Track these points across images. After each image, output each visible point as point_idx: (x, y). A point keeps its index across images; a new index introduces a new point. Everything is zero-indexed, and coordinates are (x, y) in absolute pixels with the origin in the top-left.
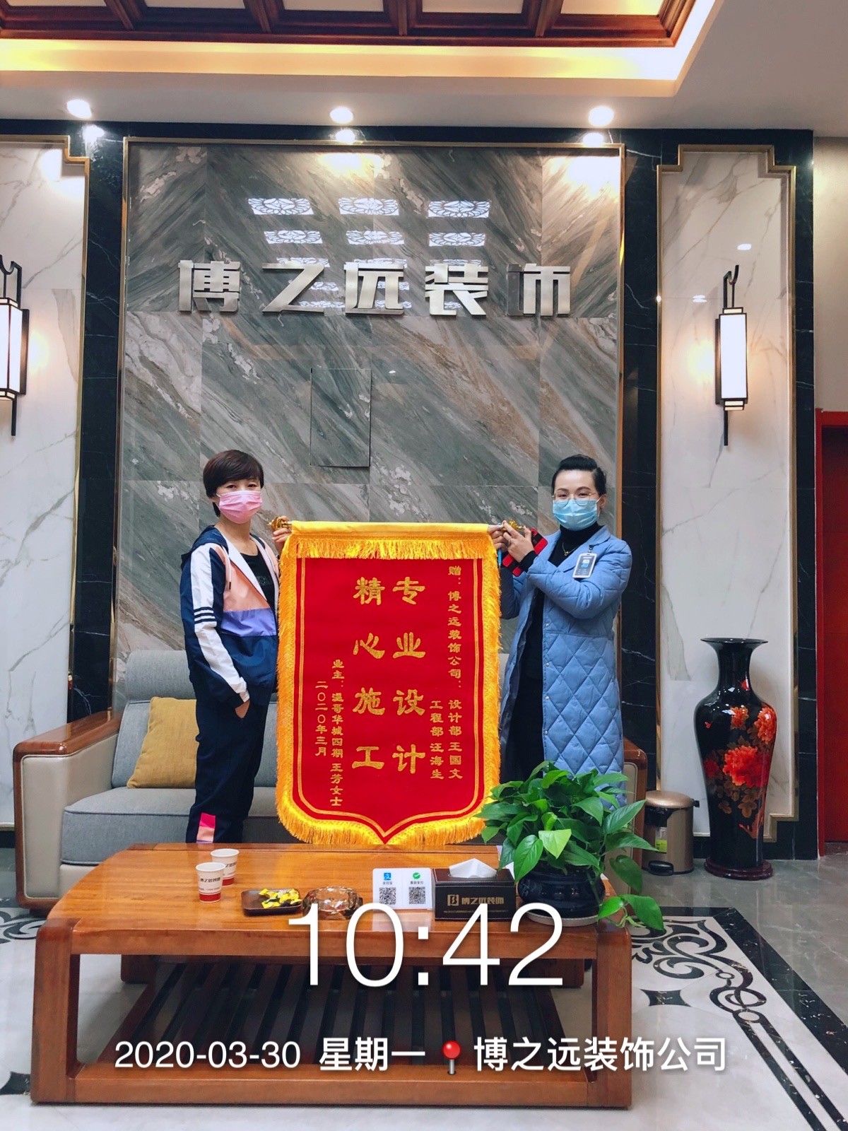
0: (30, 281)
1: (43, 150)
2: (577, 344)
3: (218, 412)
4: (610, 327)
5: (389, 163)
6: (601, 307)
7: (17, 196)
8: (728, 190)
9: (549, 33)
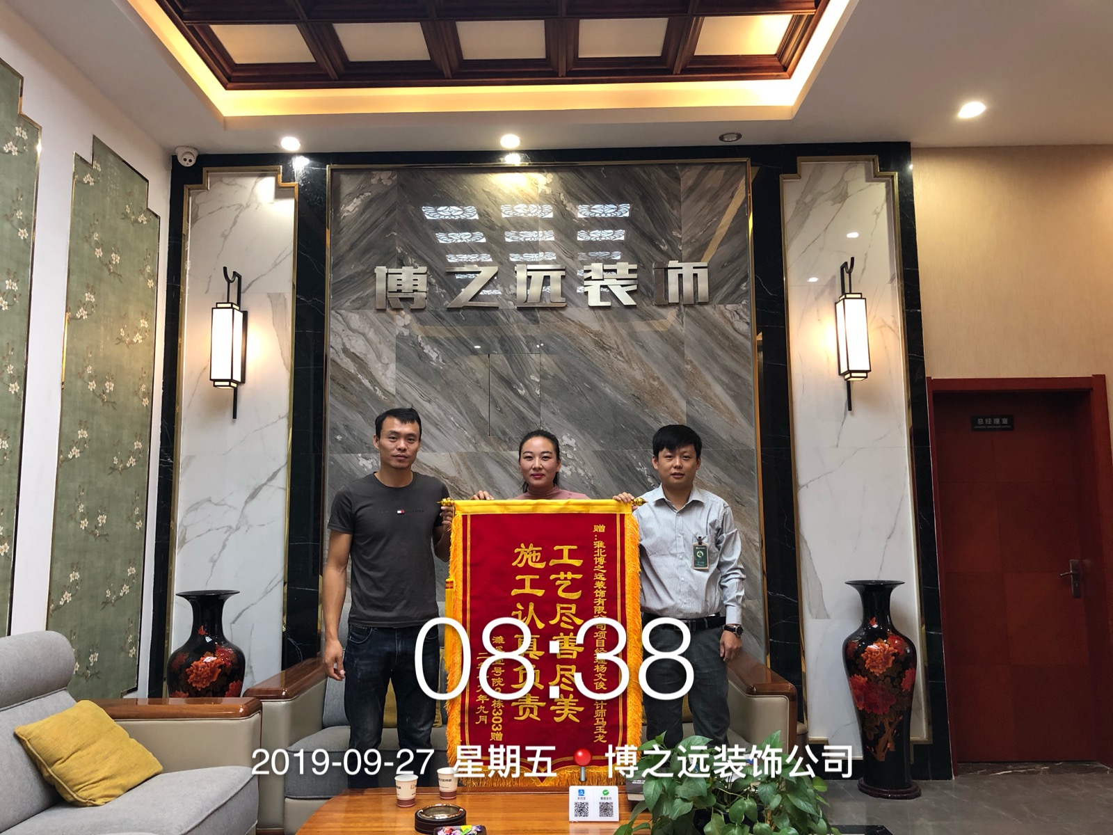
0: (248, 287)
1: (259, 179)
2: (715, 326)
3: (410, 394)
4: (744, 312)
5: (551, 180)
6: (735, 296)
7: (237, 216)
8: (841, 194)
9: (684, 71)
